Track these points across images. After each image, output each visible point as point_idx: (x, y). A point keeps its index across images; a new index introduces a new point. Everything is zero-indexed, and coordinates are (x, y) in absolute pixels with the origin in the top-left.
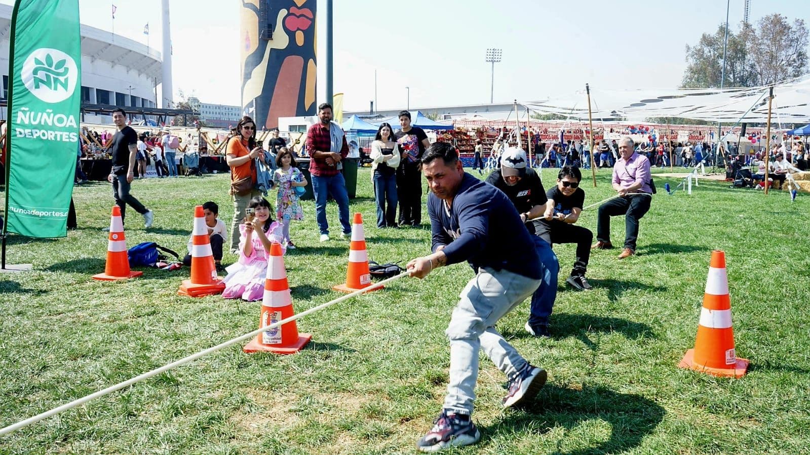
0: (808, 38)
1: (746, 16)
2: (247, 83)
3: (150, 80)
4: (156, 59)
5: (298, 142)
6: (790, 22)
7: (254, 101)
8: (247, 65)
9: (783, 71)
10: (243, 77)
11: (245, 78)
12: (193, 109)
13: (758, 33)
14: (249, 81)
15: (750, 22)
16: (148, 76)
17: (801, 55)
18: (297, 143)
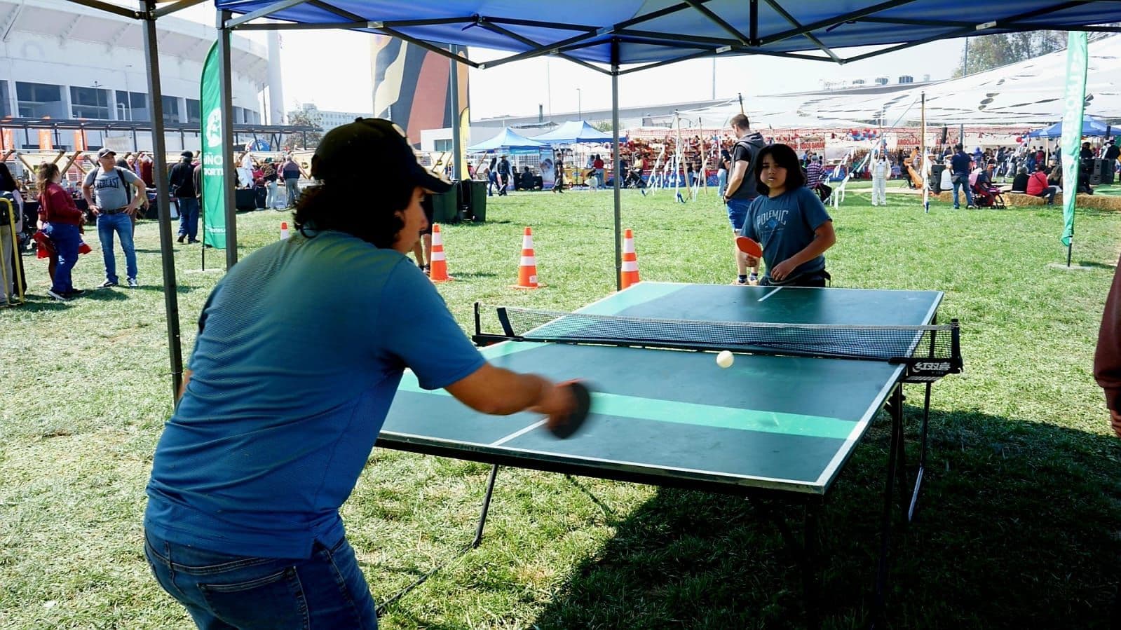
2: (379, 87)
3: (253, 83)
4: (261, 56)
5: (439, 162)
7: (389, 110)
8: (378, 62)
10: (374, 78)
11: (376, 80)
12: (312, 123)
14: (383, 83)
16: (251, 79)
18: (437, 164)
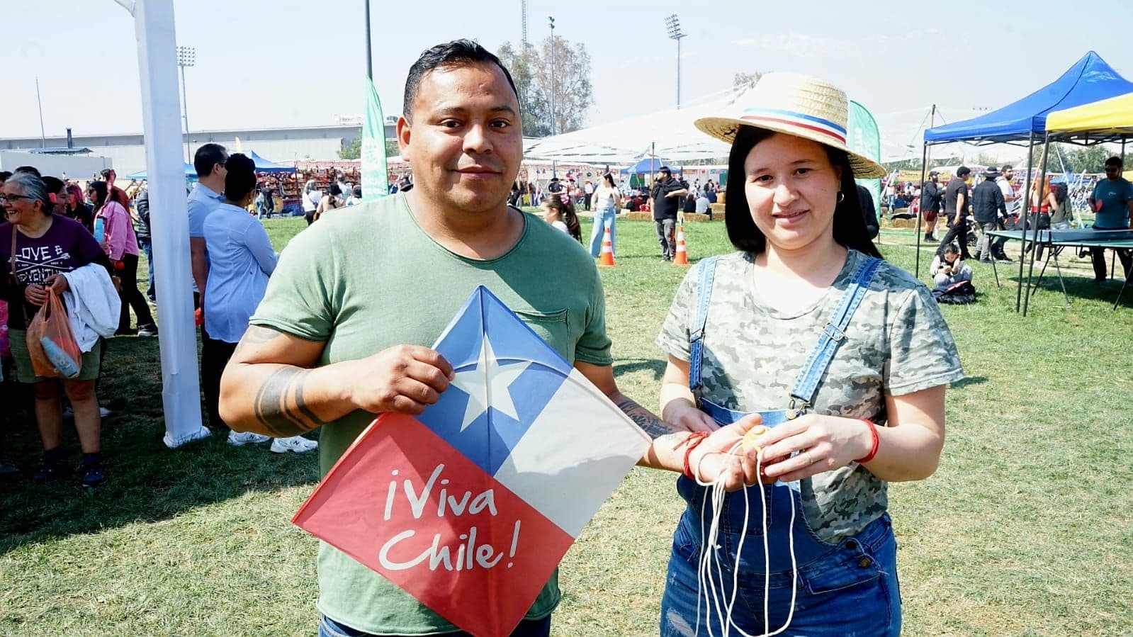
0: (590, 65)
1: (525, 33)
6: (571, 46)
9: (571, 100)
13: (541, 55)
15: (529, 41)
17: (585, 84)
